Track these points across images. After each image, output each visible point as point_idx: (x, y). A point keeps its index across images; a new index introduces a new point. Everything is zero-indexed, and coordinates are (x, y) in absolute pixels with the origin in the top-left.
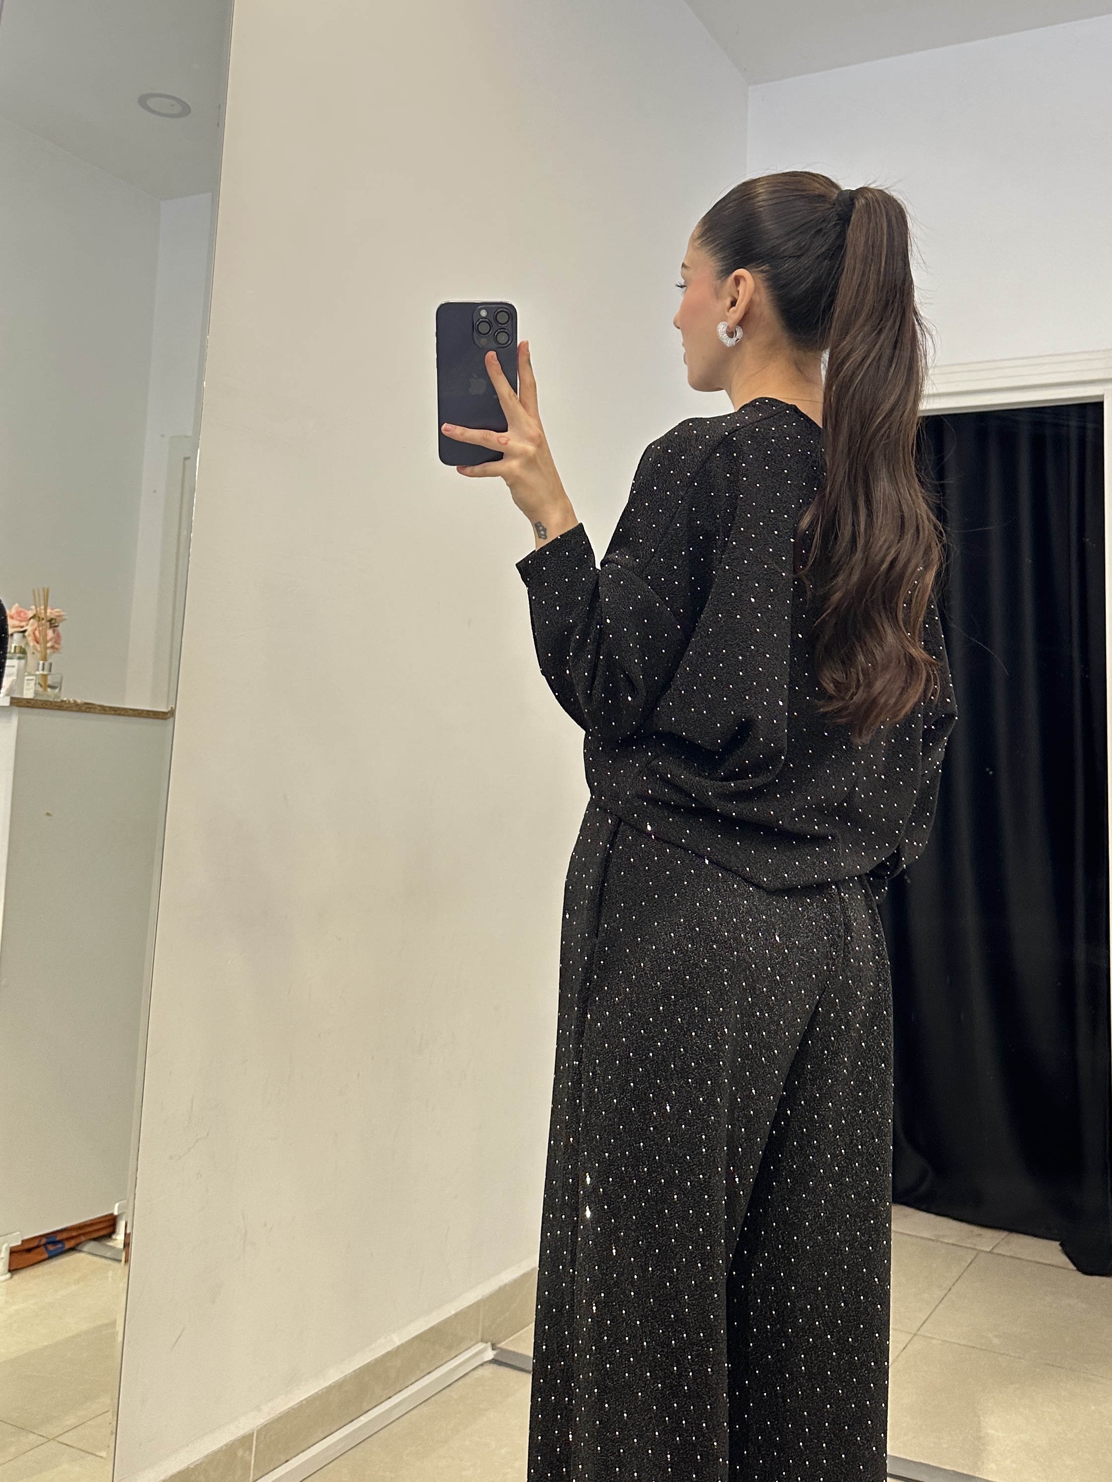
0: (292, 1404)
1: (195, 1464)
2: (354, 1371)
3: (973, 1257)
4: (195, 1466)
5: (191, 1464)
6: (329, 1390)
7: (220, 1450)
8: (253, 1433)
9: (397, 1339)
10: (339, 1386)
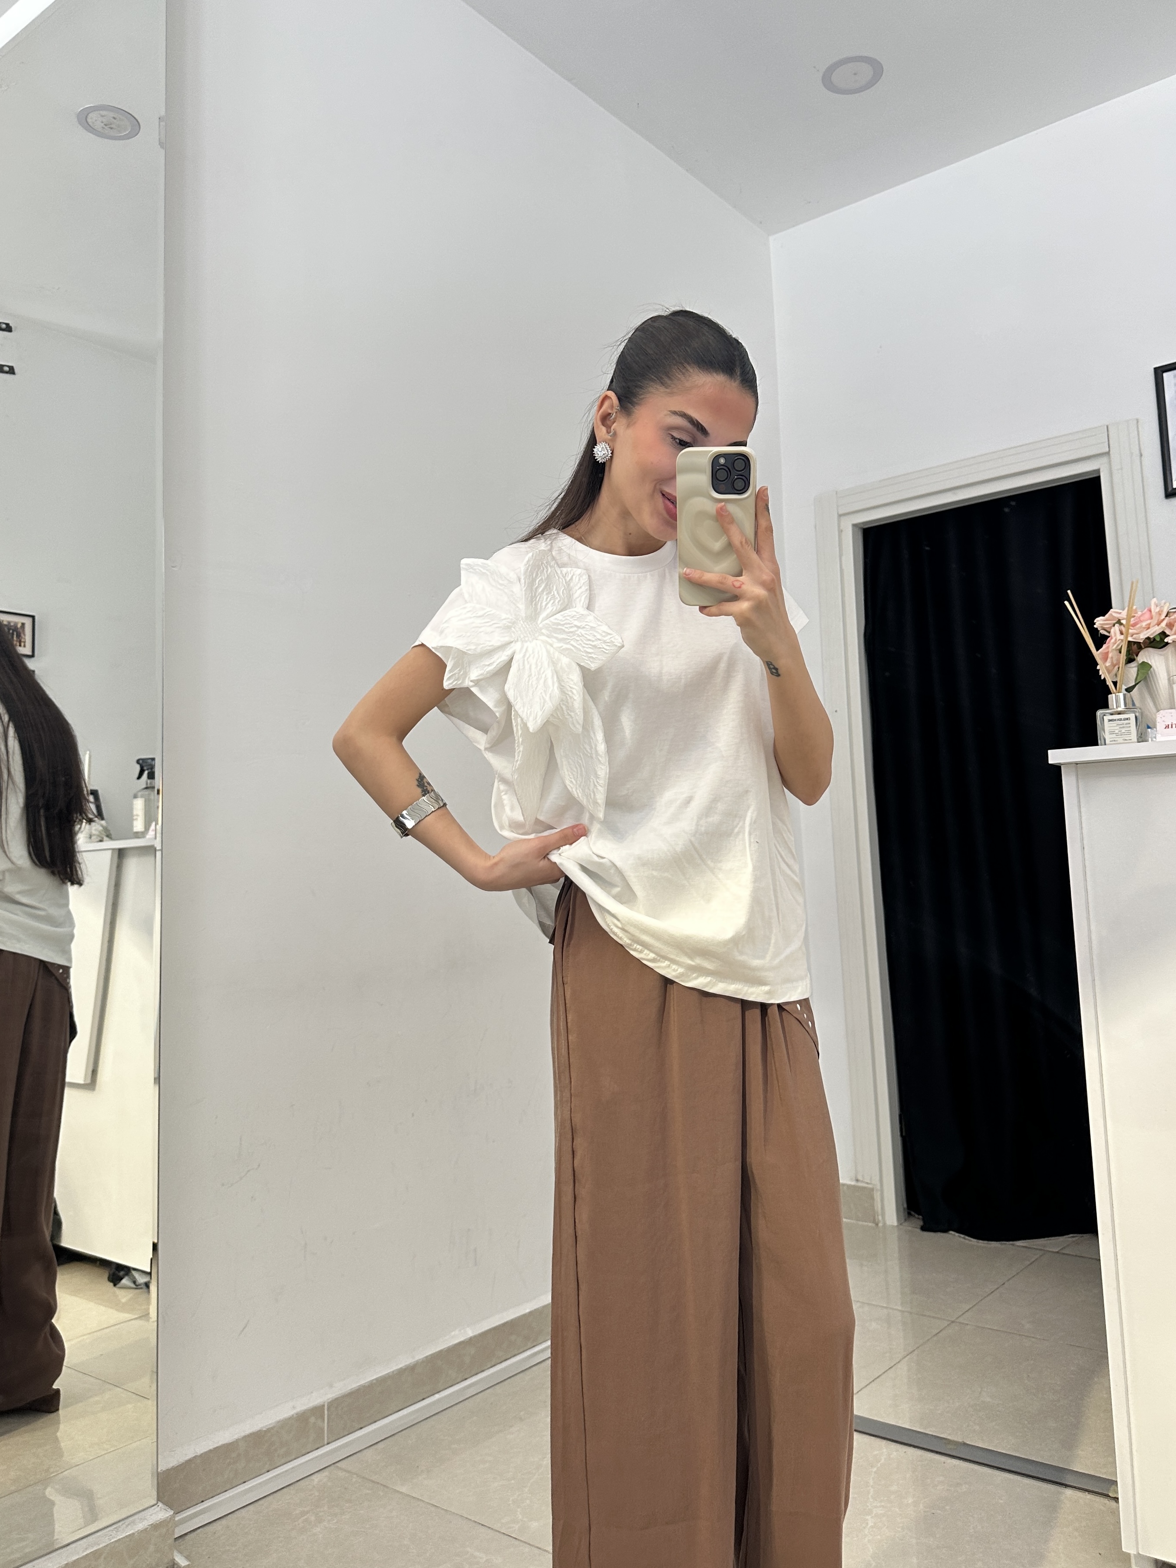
0: (362, 1382)
1: (267, 1428)
2: (426, 1357)
3: (1036, 1257)
4: (268, 1429)
5: (262, 1428)
6: (401, 1372)
7: (289, 1419)
8: (324, 1406)
9: (470, 1333)
10: (411, 1369)
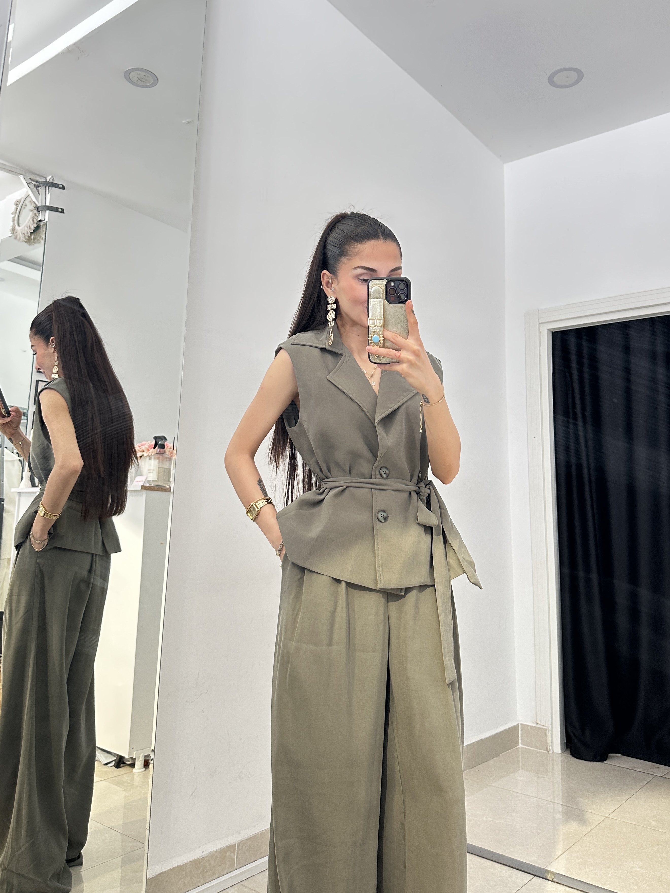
0: (257, 831)
3: (651, 779)
4: (203, 858)
5: (200, 856)
7: (216, 851)
8: (235, 844)
